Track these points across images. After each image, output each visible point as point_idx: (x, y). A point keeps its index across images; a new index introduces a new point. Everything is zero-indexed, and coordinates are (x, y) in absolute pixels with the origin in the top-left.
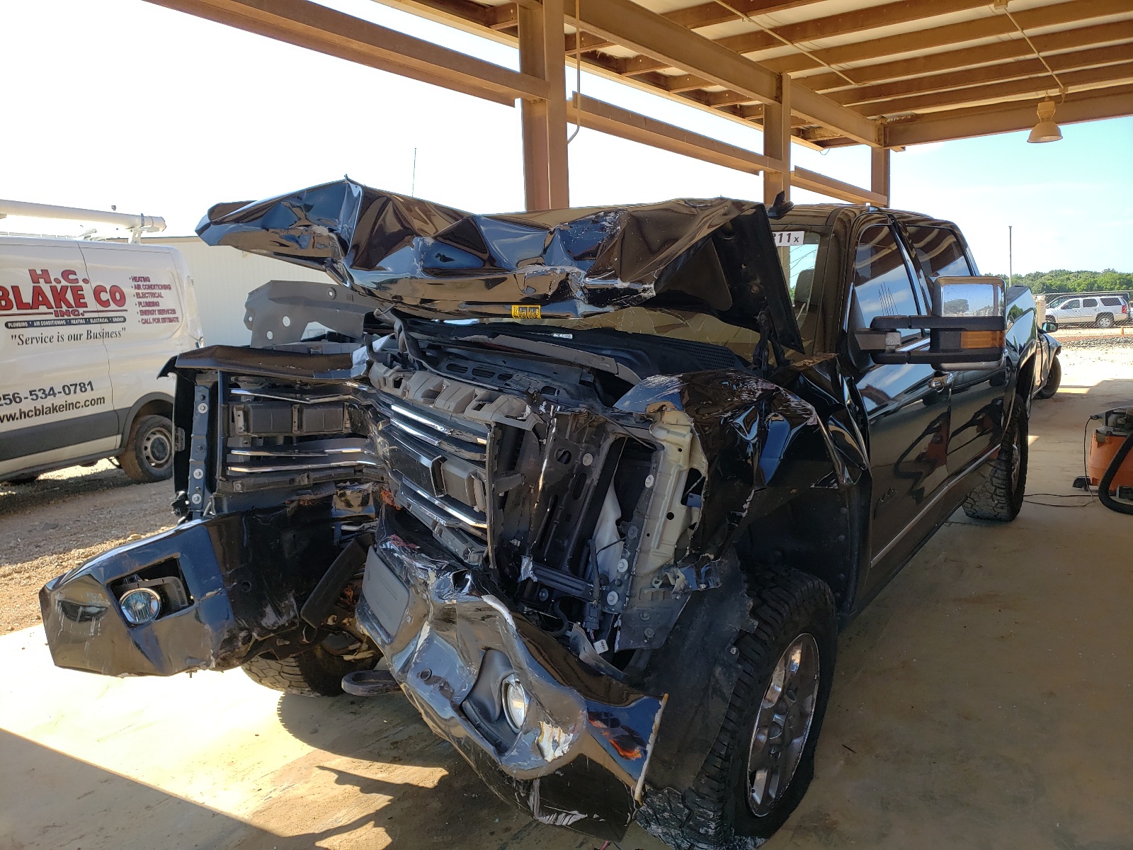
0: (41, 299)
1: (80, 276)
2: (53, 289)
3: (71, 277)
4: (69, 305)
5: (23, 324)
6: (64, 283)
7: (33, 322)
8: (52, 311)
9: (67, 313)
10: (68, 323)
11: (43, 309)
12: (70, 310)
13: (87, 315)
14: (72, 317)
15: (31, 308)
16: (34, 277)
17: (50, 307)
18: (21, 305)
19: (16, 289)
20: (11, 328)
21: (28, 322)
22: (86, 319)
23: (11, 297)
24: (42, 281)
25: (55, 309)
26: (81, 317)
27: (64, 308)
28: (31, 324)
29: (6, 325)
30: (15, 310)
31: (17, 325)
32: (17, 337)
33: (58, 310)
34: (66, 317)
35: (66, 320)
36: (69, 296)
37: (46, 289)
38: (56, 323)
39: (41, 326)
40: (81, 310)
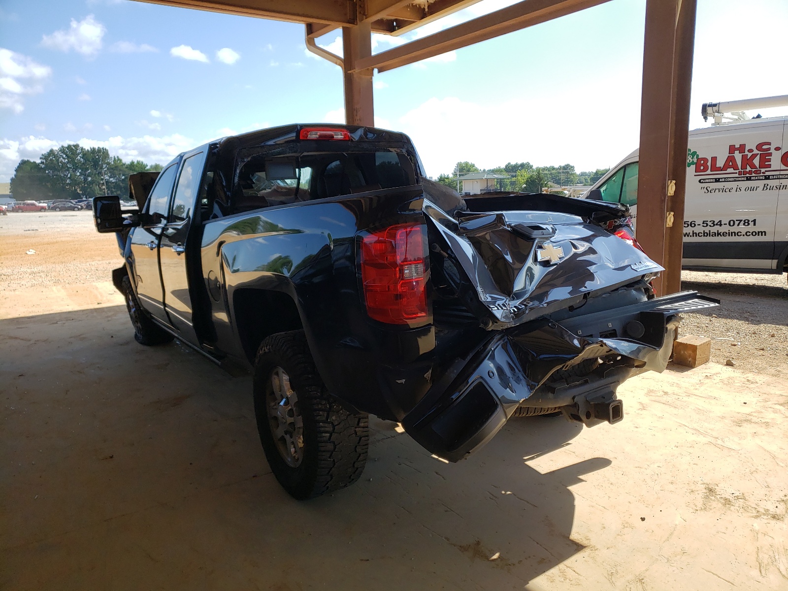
0: (731, 164)
1: (773, 147)
2: (744, 158)
3: (764, 147)
4: (753, 166)
5: (712, 180)
6: (756, 152)
7: (719, 179)
8: (737, 171)
9: (750, 172)
10: (749, 179)
11: (731, 170)
12: (753, 170)
13: (767, 174)
14: (753, 175)
15: (721, 170)
16: (732, 149)
17: (736, 168)
18: (714, 168)
19: (714, 159)
20: (702, 183)
21: (716, 179)
22: (765, 176)
23: (709, 164)
24: (737, 152)
25: (740, 170)
26: (762, 174)
27: (749, 169)
28: (717, 180)
29: (700, 181)
30: (709, 172)
31: (707, 181)
32: (705, 188)
33: (742, 170)
34: (748, 175)
35: (747, 177)
36: (756, 161)
37: (738, 156)
38: (737, 179)
39: (725, 181)
40: (763, 170)
